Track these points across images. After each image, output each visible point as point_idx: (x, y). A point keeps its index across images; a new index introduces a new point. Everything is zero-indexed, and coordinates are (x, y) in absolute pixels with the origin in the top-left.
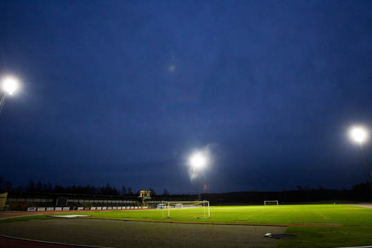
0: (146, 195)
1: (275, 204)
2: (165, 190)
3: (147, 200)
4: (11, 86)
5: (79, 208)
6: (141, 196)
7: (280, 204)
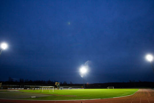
0: (57, 84)
1: (112, 88)
2: (71, 82)
3: (58, 86)
4: (4, 46)
5: (28, 89)
6: (56, 84)
7: (115, 88)
